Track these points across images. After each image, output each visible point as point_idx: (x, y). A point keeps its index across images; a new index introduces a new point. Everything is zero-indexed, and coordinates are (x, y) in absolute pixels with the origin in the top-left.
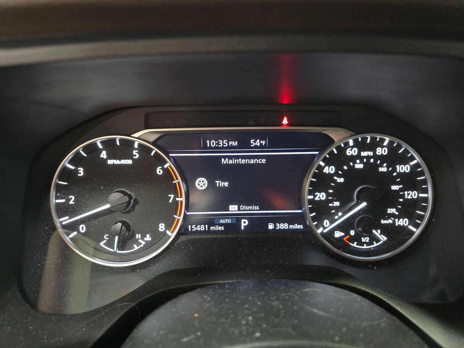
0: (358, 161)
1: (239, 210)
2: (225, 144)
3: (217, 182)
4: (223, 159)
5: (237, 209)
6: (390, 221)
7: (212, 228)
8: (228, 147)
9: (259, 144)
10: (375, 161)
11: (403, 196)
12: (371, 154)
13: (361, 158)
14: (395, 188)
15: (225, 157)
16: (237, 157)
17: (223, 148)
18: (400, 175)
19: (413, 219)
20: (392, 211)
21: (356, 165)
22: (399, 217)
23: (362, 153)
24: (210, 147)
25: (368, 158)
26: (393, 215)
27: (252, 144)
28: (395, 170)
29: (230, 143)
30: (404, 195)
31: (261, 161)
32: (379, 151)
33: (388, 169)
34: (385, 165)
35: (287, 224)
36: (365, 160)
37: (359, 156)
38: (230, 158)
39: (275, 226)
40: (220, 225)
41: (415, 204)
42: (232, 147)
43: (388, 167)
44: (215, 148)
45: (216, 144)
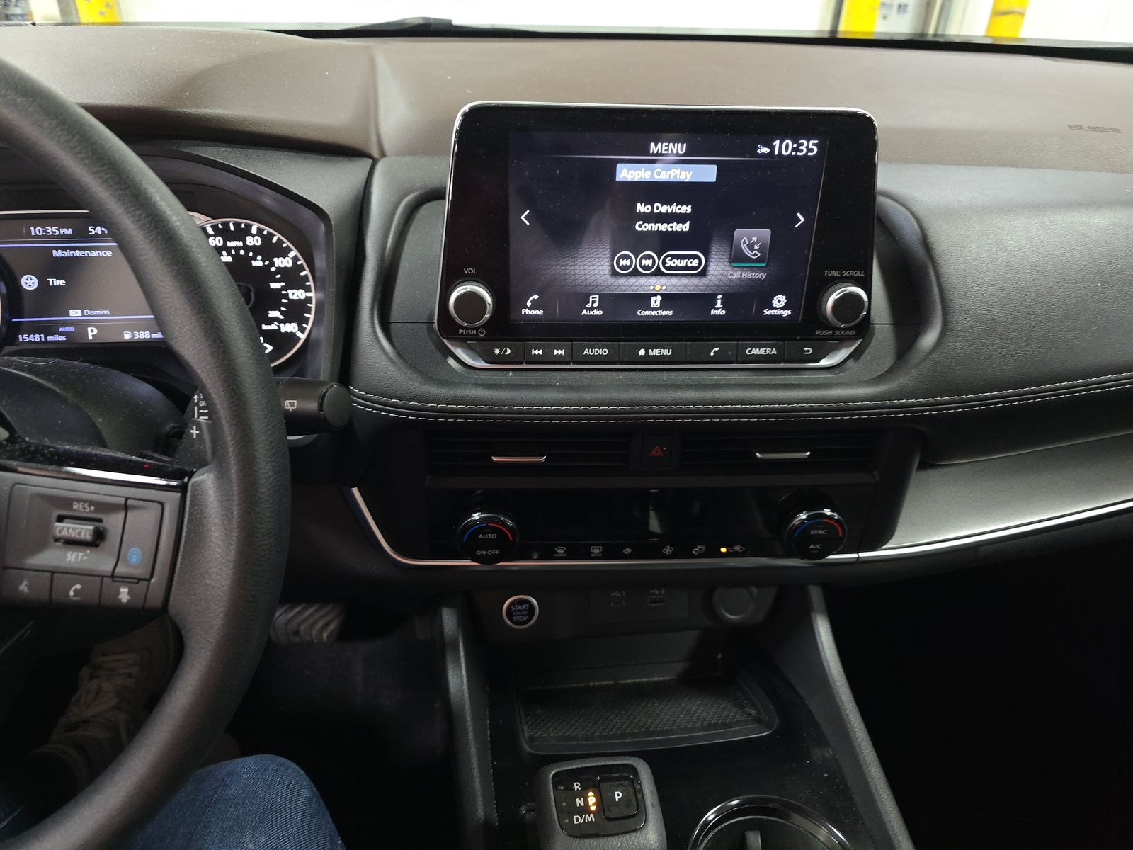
0: (224, 253)
1: (83, 315)
2: (55, 232)
3: (51, 280)
4: (54, 251)
5: (80, 315)
6: (274, 327)
7: (49, 338)
8: (60, 236)
9: (100, 233)
10: (247, 253)
11: (286, 296)
12: (240, 244)
13: (229, 250)
14: (274, 286)
15: (57, 248)
16: (73, 249)
17: (52, 236)
18: (279, 270)
19: (301, 321)
20: (273, 314)
21: (222, 257)
22: (284, 322)
23: (228, 242)
24: (36, 236)
25: (237, 249)
26: (276, 319)
27: (91, 232)
28: (272, 264)
29: (62, 231)
30: (287, 294)
31: (105, 253)
32: (250, 241)
33: (264, 262)
34: (259, 257)
35: (149, 333)
36: (233, 252)
37: (225, 247)
38: (64, 249)
39: (133, 335)
40: (61, 334)
41: (302, 305)
42: (64, 236)
43: (263, 260)
44: (43, 236)
45: (44, 232)
